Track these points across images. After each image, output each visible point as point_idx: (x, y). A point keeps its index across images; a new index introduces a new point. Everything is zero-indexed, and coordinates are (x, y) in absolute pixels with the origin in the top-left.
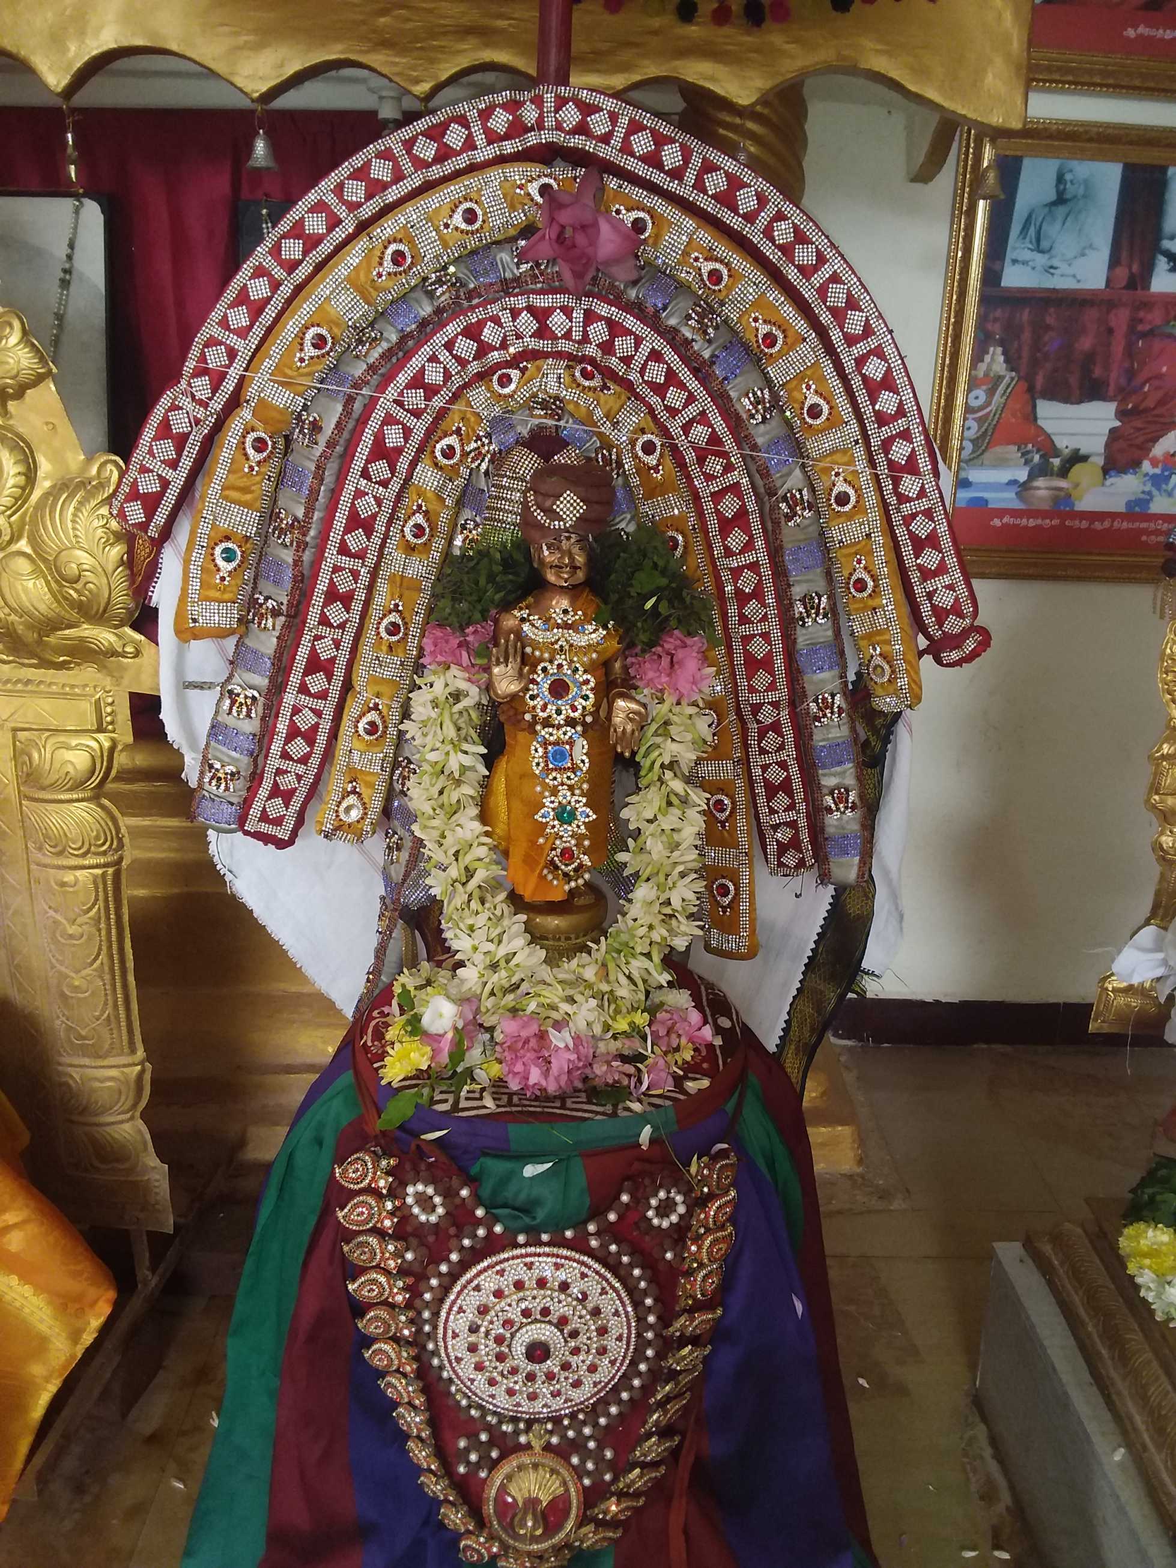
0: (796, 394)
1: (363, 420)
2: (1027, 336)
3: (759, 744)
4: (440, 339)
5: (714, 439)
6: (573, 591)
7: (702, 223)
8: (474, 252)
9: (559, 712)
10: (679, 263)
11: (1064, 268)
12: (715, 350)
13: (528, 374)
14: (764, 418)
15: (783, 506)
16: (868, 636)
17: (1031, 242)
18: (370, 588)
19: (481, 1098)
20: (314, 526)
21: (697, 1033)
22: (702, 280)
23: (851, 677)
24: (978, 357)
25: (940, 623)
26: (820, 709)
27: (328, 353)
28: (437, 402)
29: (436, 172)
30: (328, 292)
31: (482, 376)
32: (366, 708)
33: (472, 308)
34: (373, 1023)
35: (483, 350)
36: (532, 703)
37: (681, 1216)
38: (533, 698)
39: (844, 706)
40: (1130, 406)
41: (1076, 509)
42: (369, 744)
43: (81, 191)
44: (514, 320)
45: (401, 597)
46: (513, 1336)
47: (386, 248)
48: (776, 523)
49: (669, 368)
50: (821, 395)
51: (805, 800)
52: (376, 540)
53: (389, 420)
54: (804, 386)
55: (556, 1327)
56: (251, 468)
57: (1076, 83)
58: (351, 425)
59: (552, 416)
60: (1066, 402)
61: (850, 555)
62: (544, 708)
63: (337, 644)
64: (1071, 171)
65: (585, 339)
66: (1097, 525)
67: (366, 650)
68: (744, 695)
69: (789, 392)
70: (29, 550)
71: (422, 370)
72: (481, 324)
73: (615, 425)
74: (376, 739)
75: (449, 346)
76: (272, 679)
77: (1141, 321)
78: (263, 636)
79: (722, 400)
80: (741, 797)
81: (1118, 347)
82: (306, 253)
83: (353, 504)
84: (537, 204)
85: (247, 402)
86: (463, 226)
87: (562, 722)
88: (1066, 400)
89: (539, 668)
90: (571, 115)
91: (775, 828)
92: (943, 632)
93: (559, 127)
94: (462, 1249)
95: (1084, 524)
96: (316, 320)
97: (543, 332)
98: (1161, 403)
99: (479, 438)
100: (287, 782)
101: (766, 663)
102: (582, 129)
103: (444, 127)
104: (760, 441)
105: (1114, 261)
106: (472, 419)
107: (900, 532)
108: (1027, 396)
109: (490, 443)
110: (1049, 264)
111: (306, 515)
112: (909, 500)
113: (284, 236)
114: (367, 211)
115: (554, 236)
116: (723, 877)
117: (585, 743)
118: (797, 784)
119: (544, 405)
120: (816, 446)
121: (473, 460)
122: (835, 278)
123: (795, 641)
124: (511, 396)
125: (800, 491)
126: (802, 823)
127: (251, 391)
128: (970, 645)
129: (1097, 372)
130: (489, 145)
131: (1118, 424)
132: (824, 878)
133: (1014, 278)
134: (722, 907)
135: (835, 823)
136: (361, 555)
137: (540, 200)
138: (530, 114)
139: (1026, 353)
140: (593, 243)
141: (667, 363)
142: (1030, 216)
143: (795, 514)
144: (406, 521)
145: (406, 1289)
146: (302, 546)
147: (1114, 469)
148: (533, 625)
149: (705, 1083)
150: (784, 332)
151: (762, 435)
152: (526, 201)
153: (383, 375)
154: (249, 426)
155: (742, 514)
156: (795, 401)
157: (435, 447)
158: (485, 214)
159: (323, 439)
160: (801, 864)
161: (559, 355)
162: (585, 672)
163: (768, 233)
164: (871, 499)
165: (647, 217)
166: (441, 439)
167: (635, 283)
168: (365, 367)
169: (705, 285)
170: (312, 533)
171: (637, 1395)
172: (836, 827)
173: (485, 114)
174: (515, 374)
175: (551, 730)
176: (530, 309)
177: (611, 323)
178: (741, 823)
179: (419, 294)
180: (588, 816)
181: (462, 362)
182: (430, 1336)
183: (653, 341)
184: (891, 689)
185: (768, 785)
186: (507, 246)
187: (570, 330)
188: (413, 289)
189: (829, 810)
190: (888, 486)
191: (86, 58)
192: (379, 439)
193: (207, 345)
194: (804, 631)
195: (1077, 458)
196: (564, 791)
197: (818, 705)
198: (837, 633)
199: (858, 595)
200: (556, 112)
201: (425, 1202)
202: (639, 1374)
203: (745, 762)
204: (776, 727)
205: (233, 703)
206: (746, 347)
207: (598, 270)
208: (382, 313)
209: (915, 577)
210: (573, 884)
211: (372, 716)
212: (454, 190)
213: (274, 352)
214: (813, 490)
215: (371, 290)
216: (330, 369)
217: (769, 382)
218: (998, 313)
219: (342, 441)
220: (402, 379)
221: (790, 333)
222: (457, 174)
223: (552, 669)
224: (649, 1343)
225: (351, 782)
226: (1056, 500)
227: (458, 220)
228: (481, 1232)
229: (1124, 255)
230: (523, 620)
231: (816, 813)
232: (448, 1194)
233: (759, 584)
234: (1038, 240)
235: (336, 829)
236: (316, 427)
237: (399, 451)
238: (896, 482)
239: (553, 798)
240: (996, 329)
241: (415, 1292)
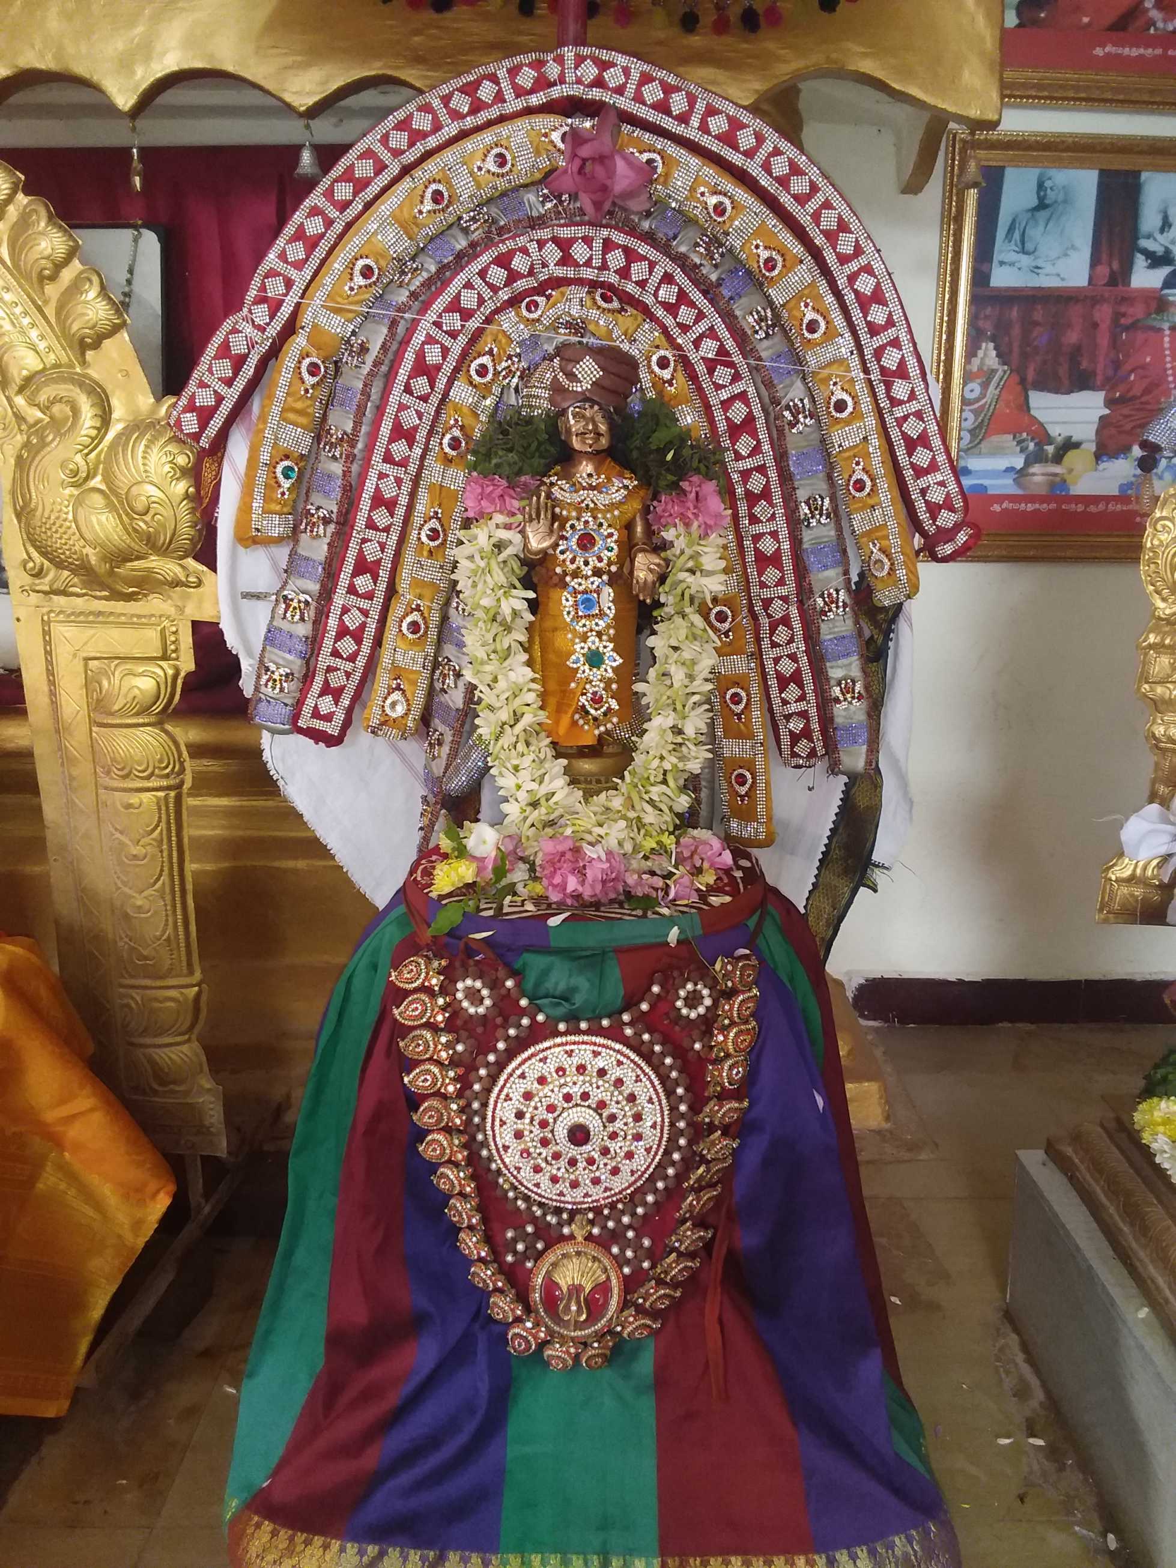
0: (795, 313)
1: (406, 342)
2: (1016, 331)
3: (770, 637)
4: (476, 267)
5: (722, 351)
6: (598, 456)
7: (707, 161)
8: (504, 194)
9: (586, 563)
10: (686, 199)
11: (1048, 268)
12: (721, 274)
13: (552, 300)
14: (767, 334)
15: (787, 414)
16: (868, 533)
17: (1016, 245)
18: (413, 495)
19: (523, 905)
20: (361, 439)
21: (718, 859)
22: (708, 213)
23: (855, 578)
24: (971, 352)
25: (934, 518)
26: (825, 603)
27: (375, 283)
28: (473, 324)
29: (469, 122)
30: (375, 227)
31: (513, 302)
32: (409, 610)
33: (503, 242)
34: (422, 867)
35: (513, 277)
36: (562, 557)
37: (707, 1008)
38: (562, 552)
39: (848, 601)
40: (1118, 394)
41: (1072, 493)
42: (413, 643)
43: (140, 222)
44: (540, 250)
45: (440, 505)
46: (555, 1120)
47: (426, 187)
48: (781, 432)
49: (681, 289)
50: (818, 311)
51: (815, 691)
52: (418, 451)
53: (430, 340)
54: (802, 304)
55: (595, 1110)
56: (307, 391)
57: (1051, 98)
58: (394, 347)
59: (575, 334)
60: (1057, 393)
61: (848, 458)
62: (573, 561)
63: (383, 547)
64: (1050, 179)
65: (604, 267)
66: (1092, 509)
67: (409, 556)
68: (755, 590)
69: (789, 312)
70: (103, 487)
71: (458, 296)
72: (511, 254)
73: (633, 341)
74: (419, 638)
75: (482, 274)
76: (323, 586)
77: (1124, 315)
78: (315, 543)
79: (729, 318)
80: (755, 689)
81: (1103, 340)
82: (356, 194)
83: (396, 415)
84: (559, 150)
85: (302, 328)
86: (494, 169)
87: (590, 573)
88: (1057, 391)
89: (568, 525)
90: (590, 71)
91: (788, 717)
92: (937, 526)
93: (579, 81)
94: (507, 1038)
95: (1080, 508)
96: (365, 251)
97: (566, 260)
98: (1147, 391)
99: (510, 357)
100: (336, 680)
101: (775, 560)
102: (599, 83)
103: (477, 84)
104: (764, 354)
105: (1095, 261)
106: (504, 341)
107: (895, 434)
108: (1019, 388)
109: (520, 361)
110: (1034, 264)
111: (354, 429)
112: (901, 403)
113: (336, 181)
114: (410, 157)
115: (575, 169)
116: (741, 768)
117: (611, 590)
118: (807, 677)
119: (568, 325)
120: (812, 360)
121: (505, 378)
122: (827, 205)
123: (801, 542)
124: (538, 320)
125: (802, 400)
126: (813, 712)
127: (307, 318)
128: (962, 537)
129: (1085, 364)
130: (517, 98)
131: (1107, 411)
132: (834, 769)
133: (1002, 278)
134: (740, 796)
135: (844, 713)
136: (403, 463)
137: (562, 146)
138: (553, 70)
139: (1016, 349)
140: (611, 173)
141: (678, 285)
142: (1014, 221)
143: (798, 422)
144: (443, 435)
145: (455, 1080)
146: (350, 458)
147: (1107, 454)
148: (562, 489)
149: (728, 899)
150: (782, 255)
151: (764, 350)
152: (550, 147)
153: (423, 302)
154: (304, 352)
155: (750, 419)
156: (795, 318)
157: (469, 366)
158: (514, 158)
159: (370, 359)
160: (812, 754)
161: (579, 282)
162: (610, 526)
163: (767, 167)
164: (866, 402)
165: (658, 158)
166: (475, 359)
167: (648, 214)
168: (407, 293)
169: (711, 217)
170: (360, 446)
171: (671, 1183)
172: (845, 717)
173: (513, 72)
174: (540, 300)
175: (580, 580)
176: (555, 240)
177: (628, 252)
178: (757, 714)
179: (455, 231)
180: (615, 660)
181: (495, 289)
182: (481, 1128)
183: (665, 265)
184: (890, 581)
185: (779, 676)
186: (534, 188)
187: (590, 259)
188: (450, 226)
189: (837, 700)
190: (881, 390)
191: (152, 79)
192: (420, 355)
193: (266, 276)
194: (809, 532)
195: (1069, 445)
196: (593, 638)
197: (824, 599)
198: (839, 529)
199: (857, 495)
200: (576, 68)
201: (474, 996)
202: (673, 1163)
203: (758, 655)
204: (786, 621)
205: (288, 607)
206: (749, 273)
207: (614, 204)
208: (423, 249)
209: (908, 473)
210: (602, 729)
211: (415, 616)
212: (487, 137)
213: (327, 280)
214: (813, 400)
215: (414, 226)
216: (376, 298)
217: (771, 303)
218: (988, 311)
219: (387, 362)
220: (439, 304)
221: (787, 258)
222: (489, 124)
223: (580, 526)
224: (681, 1133)
225: (396, 679)
226: (1052, 485)
227: (491, 165)
228: (525, 1021)
229: (1104, 257)
230: (552, 484)
231: (825, 703)
232: (494, 985)
233: (767, 486)
234: (1023, 242)
235: (383, 723)
236: (364, 349)
237: (438, 368)
238: (888, 386)
239: (583, 644)
240: (988, 327)
241: (465, 1083)
